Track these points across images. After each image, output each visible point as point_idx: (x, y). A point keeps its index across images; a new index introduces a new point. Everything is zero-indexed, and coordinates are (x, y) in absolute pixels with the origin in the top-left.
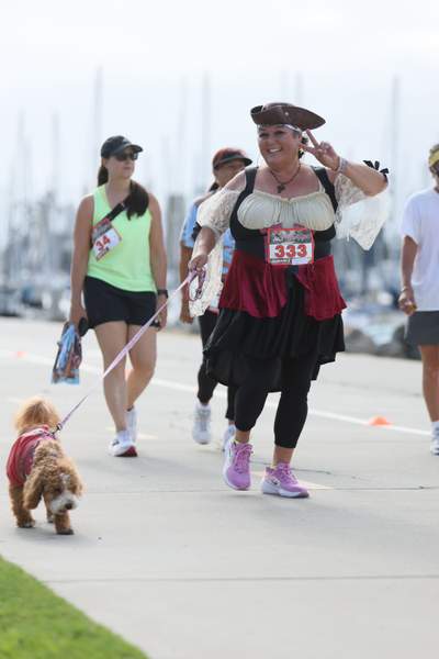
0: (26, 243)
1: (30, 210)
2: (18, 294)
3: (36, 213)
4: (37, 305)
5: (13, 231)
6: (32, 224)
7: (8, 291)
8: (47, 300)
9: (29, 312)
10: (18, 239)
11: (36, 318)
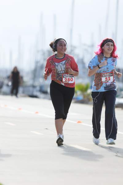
0: (42, 67)
1: (44, 54)
2: (38, 88)
4: (45, 92)
5: (37, 62)
7: (34, 87)
9: (42, 95)
10: (39, 65)
11: (44, 98)
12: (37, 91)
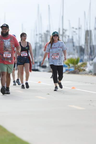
0: (40, 47)
3: (43, 36)
4: (44, 67)
6: (42, 41)
8: (48, 65)
12: (38, 66)
